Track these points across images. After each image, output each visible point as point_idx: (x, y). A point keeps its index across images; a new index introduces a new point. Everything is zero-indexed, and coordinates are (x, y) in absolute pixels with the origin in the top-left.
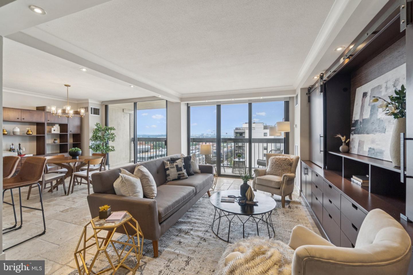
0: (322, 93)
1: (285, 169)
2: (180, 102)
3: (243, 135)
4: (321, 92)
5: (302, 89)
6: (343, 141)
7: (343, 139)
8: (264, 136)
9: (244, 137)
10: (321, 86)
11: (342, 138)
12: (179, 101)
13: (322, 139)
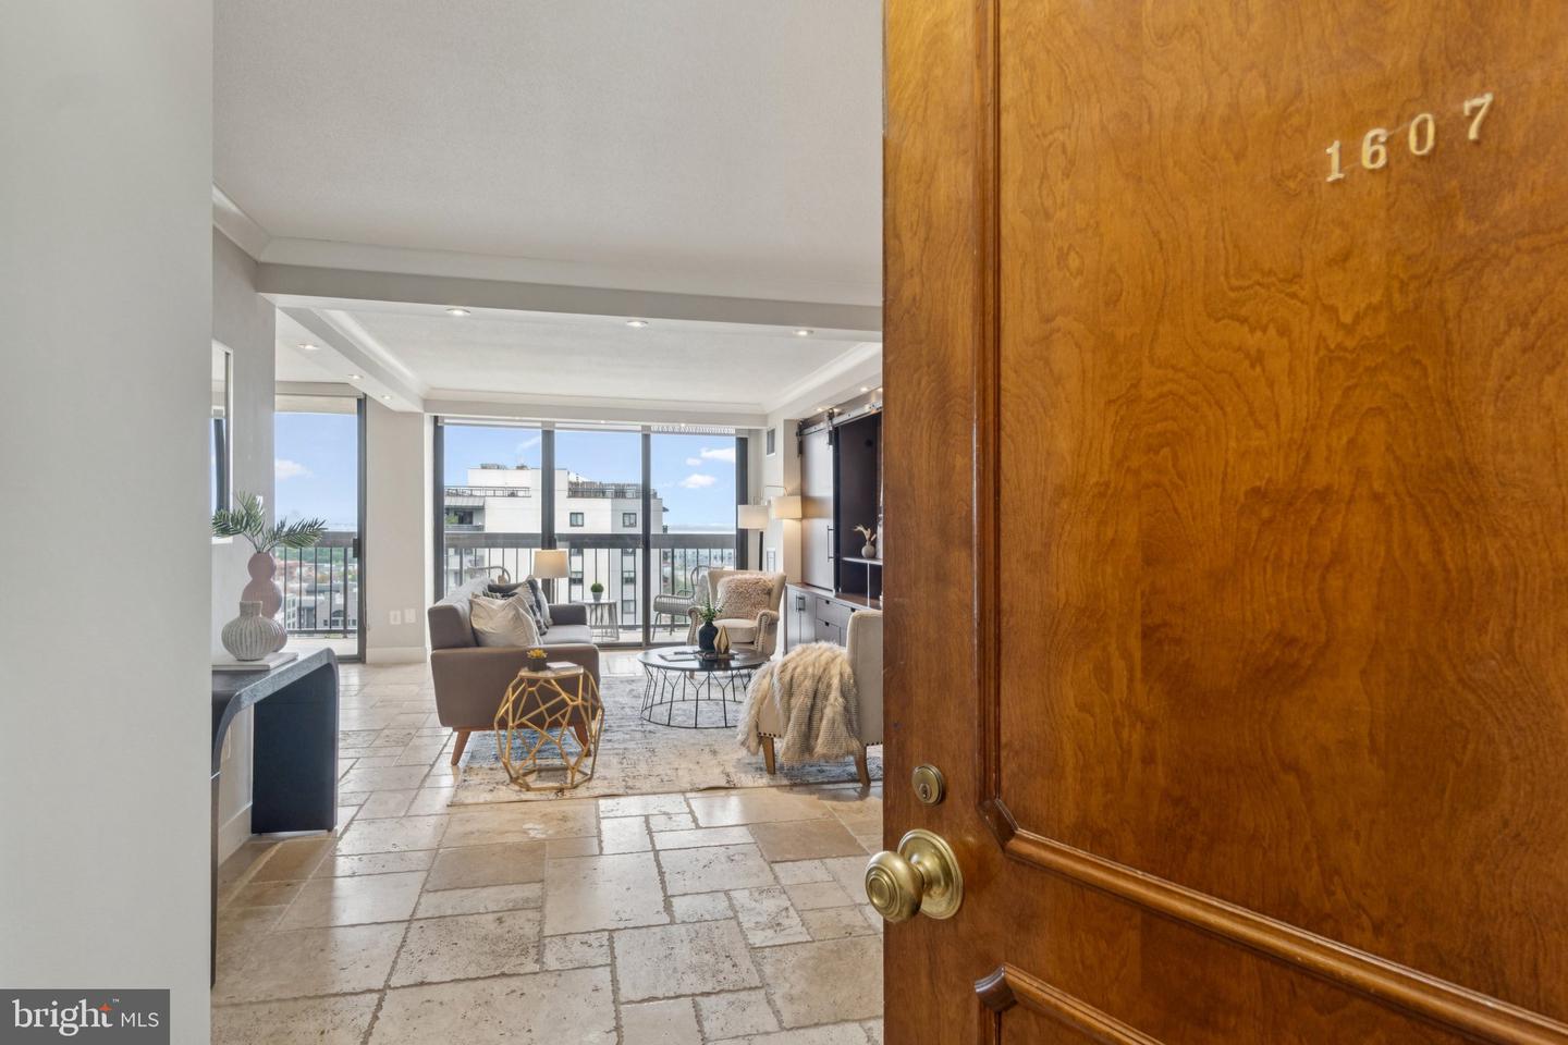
0: (831, 447)
1: (759, 603)
2: (422, 411)
3: (476, 522)
4: (830, 443)
5: (787, 422)
6: (867, 537)
7: (867, 533)
8: (572, 525)
9: (481, 528)
10: (830, 432)
11: (865, 532)
12: (418, 409)
13: (832, 533)
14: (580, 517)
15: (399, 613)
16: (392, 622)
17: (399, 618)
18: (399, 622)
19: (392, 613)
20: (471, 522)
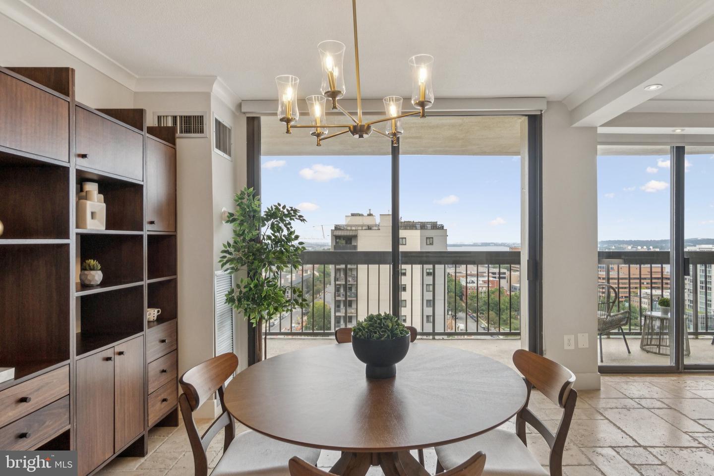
9: (355, 247)
14: (404, 240)
15: (572, 337)
16: (566, 347)
17: (572, 342)
18: (572, 347)
19: (566, 338)
20: (351, 244)
